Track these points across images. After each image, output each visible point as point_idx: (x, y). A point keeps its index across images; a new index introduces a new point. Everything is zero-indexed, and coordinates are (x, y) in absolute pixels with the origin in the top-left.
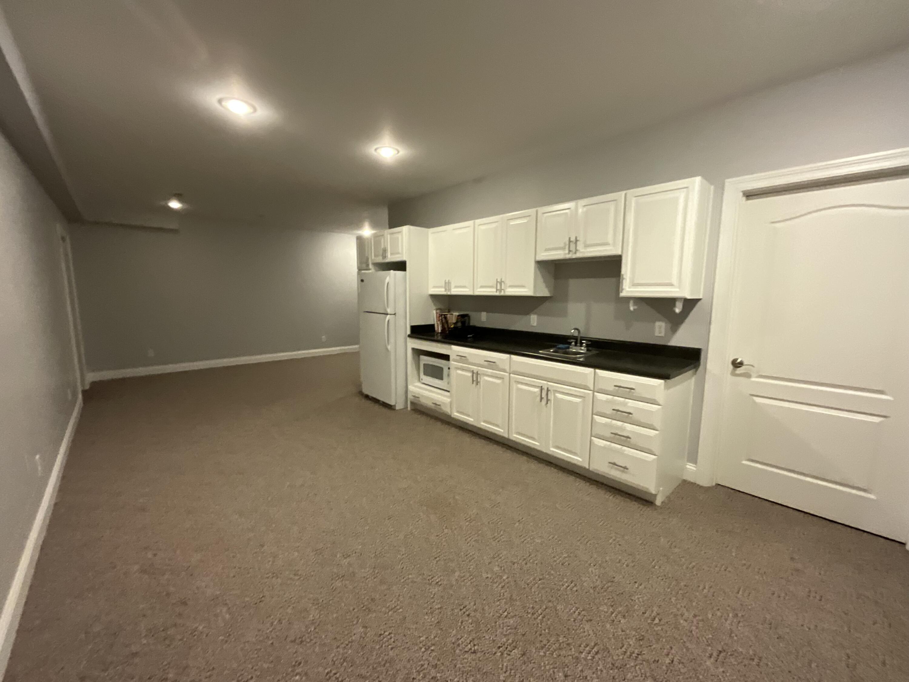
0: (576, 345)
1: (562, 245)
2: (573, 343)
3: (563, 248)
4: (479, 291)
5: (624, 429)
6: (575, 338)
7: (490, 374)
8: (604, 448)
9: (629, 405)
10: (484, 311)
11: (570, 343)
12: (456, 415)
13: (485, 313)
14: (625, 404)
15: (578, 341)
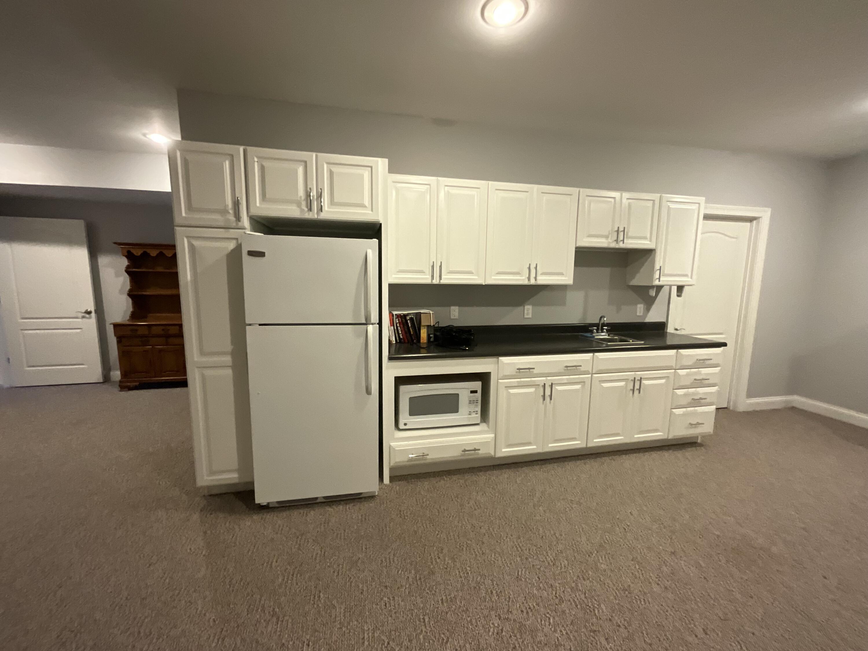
0: (597, 332)
1: (606, 233)
2: (595, 331)
3: (607, 237)
4: (495, 279)
5: (698, 393)
6: (597, 325)
7: (566, 381)
8: (684, 415)
9: (703, 372)
10: (454, 305)
11: (592, 332)
12: (505, 451)
13: (457, 308)
14: (699, 373)
15: (600, 327)
